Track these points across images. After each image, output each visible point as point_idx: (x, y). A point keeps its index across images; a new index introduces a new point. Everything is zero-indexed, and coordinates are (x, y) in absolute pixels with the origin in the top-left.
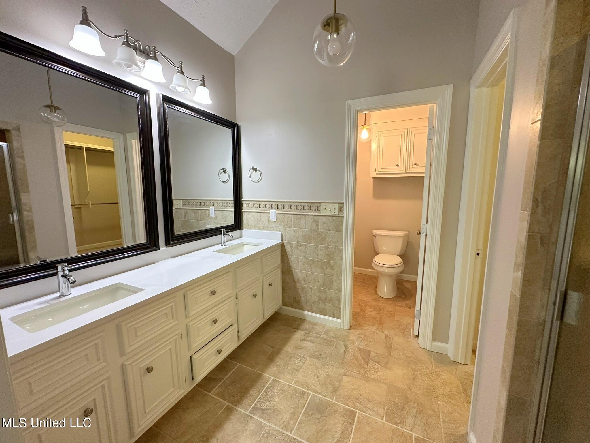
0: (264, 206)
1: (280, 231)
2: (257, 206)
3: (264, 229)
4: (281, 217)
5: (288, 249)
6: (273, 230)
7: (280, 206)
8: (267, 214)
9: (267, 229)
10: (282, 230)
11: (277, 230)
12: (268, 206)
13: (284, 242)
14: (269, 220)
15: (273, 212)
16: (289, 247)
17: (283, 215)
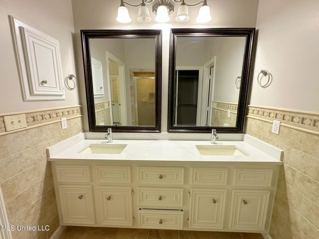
0: (268, 114)
1: (281, 148)
2: (261, 113)
3: (264, 139)
4: (286, 131)
5: (288, 175)
6: (273, 144)
7: (287, 118)
8: (269, 124)
9: (268, 141)
10: (284, 149)
11: (277, 146)
12: (272, 115)
13: (284, 164)
14: (270, 132)
15: (276, 123)
16: (290, 173)
17: (290, 129)
